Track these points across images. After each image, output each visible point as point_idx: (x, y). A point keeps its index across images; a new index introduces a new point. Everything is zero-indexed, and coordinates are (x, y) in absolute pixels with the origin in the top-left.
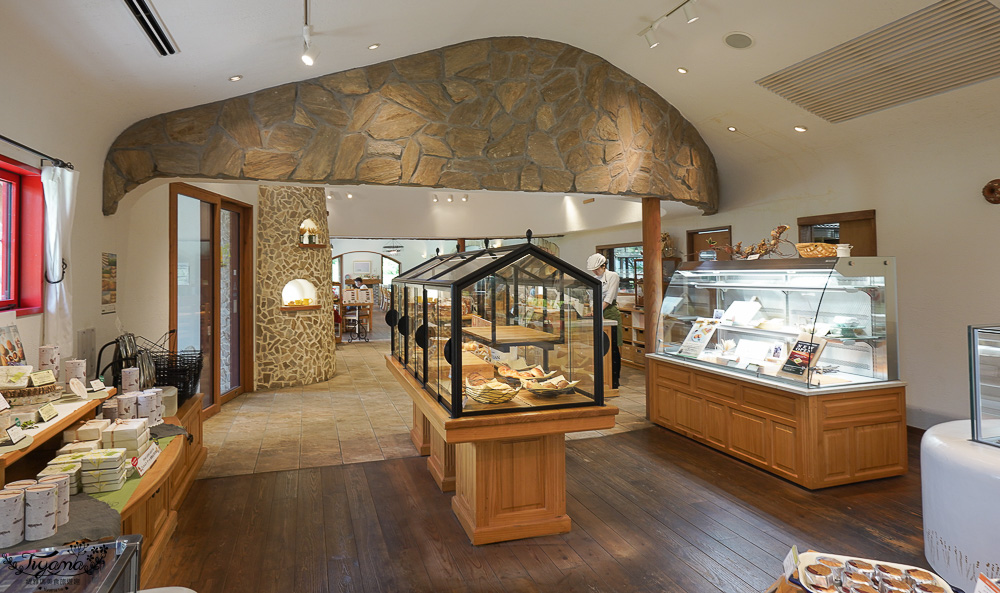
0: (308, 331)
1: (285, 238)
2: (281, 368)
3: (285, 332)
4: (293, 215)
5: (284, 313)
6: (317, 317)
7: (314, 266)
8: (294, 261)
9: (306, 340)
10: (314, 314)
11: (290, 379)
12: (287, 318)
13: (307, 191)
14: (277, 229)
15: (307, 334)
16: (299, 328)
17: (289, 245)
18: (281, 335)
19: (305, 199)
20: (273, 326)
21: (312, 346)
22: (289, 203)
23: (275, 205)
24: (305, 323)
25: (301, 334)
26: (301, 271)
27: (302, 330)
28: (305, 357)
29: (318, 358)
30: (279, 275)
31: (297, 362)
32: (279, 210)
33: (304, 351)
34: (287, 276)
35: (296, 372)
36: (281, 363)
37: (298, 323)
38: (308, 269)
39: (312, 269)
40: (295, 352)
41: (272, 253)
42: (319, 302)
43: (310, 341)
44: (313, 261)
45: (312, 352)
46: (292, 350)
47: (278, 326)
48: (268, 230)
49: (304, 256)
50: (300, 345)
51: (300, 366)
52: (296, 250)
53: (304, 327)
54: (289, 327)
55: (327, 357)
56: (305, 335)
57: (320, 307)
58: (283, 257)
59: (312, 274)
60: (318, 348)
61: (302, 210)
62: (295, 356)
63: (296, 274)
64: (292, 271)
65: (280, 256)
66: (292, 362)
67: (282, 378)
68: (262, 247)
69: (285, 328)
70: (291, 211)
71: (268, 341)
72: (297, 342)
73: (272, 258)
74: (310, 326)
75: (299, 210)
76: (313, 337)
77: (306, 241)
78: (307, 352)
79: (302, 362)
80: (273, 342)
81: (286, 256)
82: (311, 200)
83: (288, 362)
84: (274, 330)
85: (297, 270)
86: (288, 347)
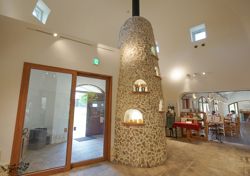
0: (136, 137)
1: (126, 89)
2: (122, 154)
3: (124, 135)
4: (130, 78)
5: (124, 125)
6: (142, 130)
7: (141, 102)
8: (130, 100)
9: (135, 141)
10: (140, 128)
11: (125, 160)
12: (125, 128)
13: (139, 66)
14: (124, 85)
15: (135, 138)
16: (131, 134)
17: (128, 92)
18: (123, 136)
19: (138, 71)
20: (120, 131)
21: (138, 145)
22: (129, 73)
23: (124, 75)
24: (134, 132)
25: (131, 138)
26: (133, 105)
27: (132, 136)
28: (134, 151)
29: (142, 153)
30: (123, 106)
31: (129, 152)
32: (125, 77)
33: (133, 147)
34: (126, 107)
35: (128, 158)
36: (122, 151)
37: (131, 132)
38: (137, 104)
39: (140, 104)
40: (129, 147)
41: (121, 97)
42: (144, 122)
43: (137, 142)
44: (140, 100)
45: (139, 149)
46: (127, 145)
47: (122, 131)
48: (121, 86)
49: (135, 97)
50: (131, 143)
51: (131, 155)
52: (131, 95)
53: (133, 134)
54: (126, 133)
55: (149, 154)
56: (134, 139)
57: (145, 124)
58: (125, 98)
59: (139, 107)
60: (142, 147)
61: (135, 75)
62: (129, 149)
63: (130, 106)
64: (128, 105)
65: (124, 98)
66: (126, 151)
67: (122, 159)
68: (118, 94)
69: (124, 133)
70: (129, 77)
71: (118, 138)
72: (129, 141)
73: (121, 98)
74: (137, 135)
75: (134, 76)
76: (139, 140)
77: (140, 90)
78: (135, 148)
79: (132, 153)
80: (119, 139)
81: (126, 98)
82: (141, 70)
83: (125, 151)
84: (120, 133)
85: (131, 105)
86: (125, 143)
